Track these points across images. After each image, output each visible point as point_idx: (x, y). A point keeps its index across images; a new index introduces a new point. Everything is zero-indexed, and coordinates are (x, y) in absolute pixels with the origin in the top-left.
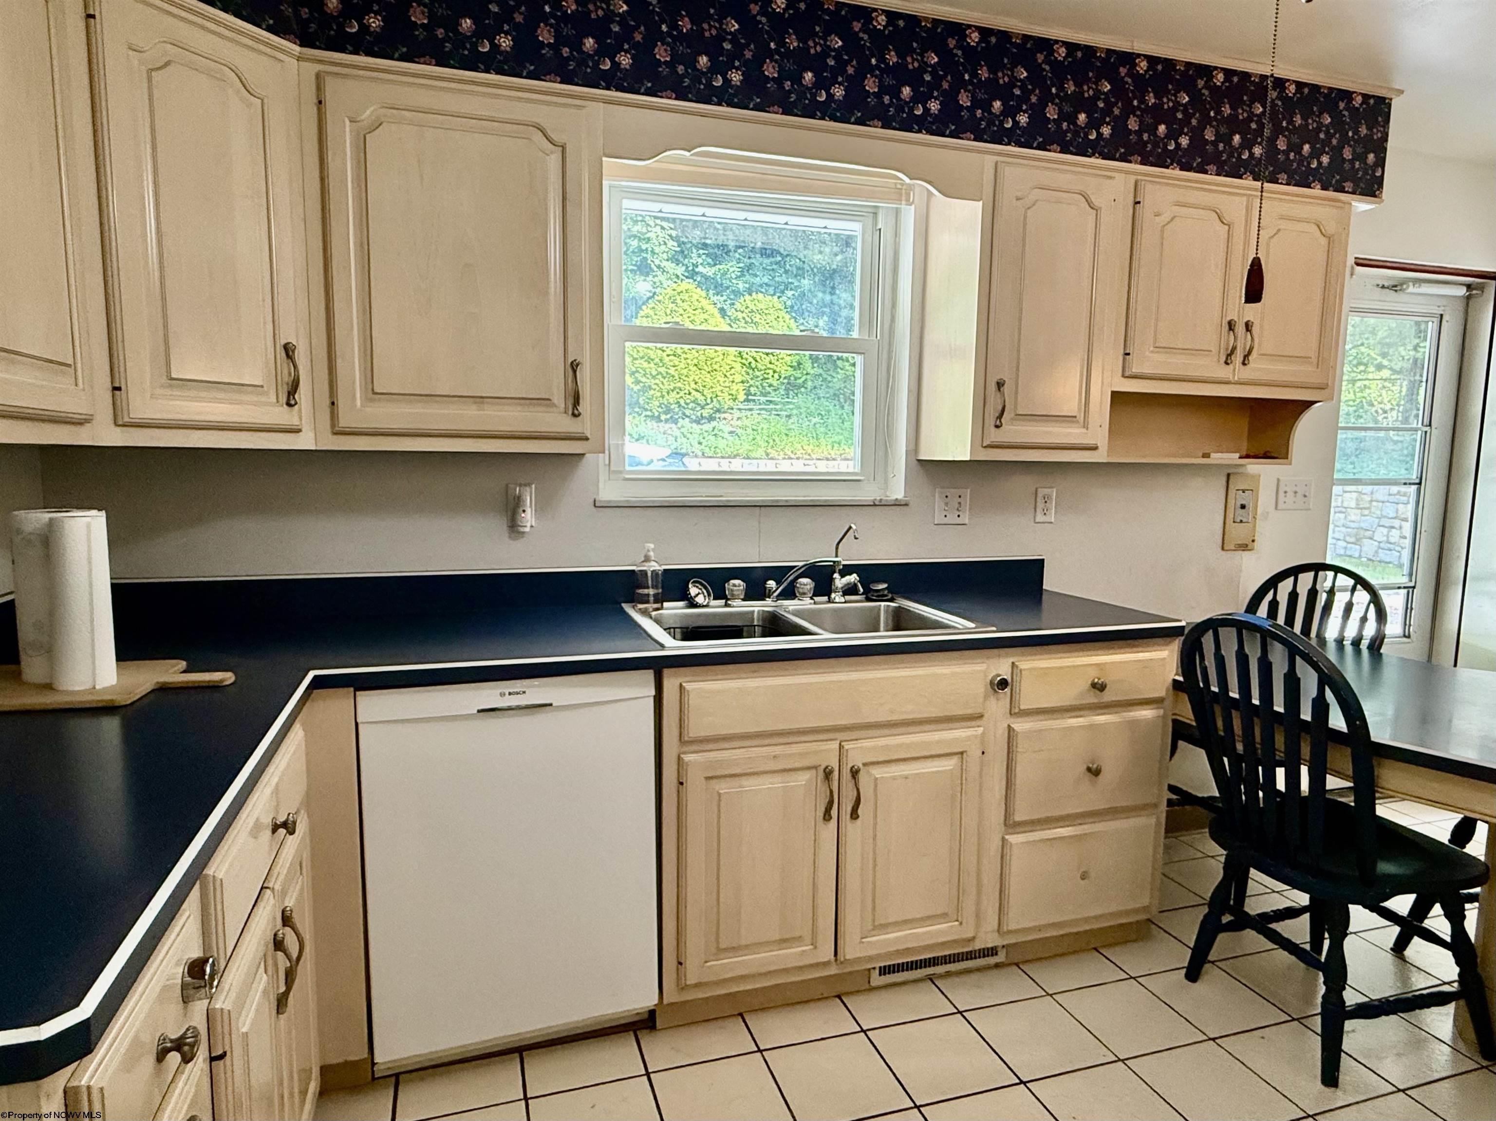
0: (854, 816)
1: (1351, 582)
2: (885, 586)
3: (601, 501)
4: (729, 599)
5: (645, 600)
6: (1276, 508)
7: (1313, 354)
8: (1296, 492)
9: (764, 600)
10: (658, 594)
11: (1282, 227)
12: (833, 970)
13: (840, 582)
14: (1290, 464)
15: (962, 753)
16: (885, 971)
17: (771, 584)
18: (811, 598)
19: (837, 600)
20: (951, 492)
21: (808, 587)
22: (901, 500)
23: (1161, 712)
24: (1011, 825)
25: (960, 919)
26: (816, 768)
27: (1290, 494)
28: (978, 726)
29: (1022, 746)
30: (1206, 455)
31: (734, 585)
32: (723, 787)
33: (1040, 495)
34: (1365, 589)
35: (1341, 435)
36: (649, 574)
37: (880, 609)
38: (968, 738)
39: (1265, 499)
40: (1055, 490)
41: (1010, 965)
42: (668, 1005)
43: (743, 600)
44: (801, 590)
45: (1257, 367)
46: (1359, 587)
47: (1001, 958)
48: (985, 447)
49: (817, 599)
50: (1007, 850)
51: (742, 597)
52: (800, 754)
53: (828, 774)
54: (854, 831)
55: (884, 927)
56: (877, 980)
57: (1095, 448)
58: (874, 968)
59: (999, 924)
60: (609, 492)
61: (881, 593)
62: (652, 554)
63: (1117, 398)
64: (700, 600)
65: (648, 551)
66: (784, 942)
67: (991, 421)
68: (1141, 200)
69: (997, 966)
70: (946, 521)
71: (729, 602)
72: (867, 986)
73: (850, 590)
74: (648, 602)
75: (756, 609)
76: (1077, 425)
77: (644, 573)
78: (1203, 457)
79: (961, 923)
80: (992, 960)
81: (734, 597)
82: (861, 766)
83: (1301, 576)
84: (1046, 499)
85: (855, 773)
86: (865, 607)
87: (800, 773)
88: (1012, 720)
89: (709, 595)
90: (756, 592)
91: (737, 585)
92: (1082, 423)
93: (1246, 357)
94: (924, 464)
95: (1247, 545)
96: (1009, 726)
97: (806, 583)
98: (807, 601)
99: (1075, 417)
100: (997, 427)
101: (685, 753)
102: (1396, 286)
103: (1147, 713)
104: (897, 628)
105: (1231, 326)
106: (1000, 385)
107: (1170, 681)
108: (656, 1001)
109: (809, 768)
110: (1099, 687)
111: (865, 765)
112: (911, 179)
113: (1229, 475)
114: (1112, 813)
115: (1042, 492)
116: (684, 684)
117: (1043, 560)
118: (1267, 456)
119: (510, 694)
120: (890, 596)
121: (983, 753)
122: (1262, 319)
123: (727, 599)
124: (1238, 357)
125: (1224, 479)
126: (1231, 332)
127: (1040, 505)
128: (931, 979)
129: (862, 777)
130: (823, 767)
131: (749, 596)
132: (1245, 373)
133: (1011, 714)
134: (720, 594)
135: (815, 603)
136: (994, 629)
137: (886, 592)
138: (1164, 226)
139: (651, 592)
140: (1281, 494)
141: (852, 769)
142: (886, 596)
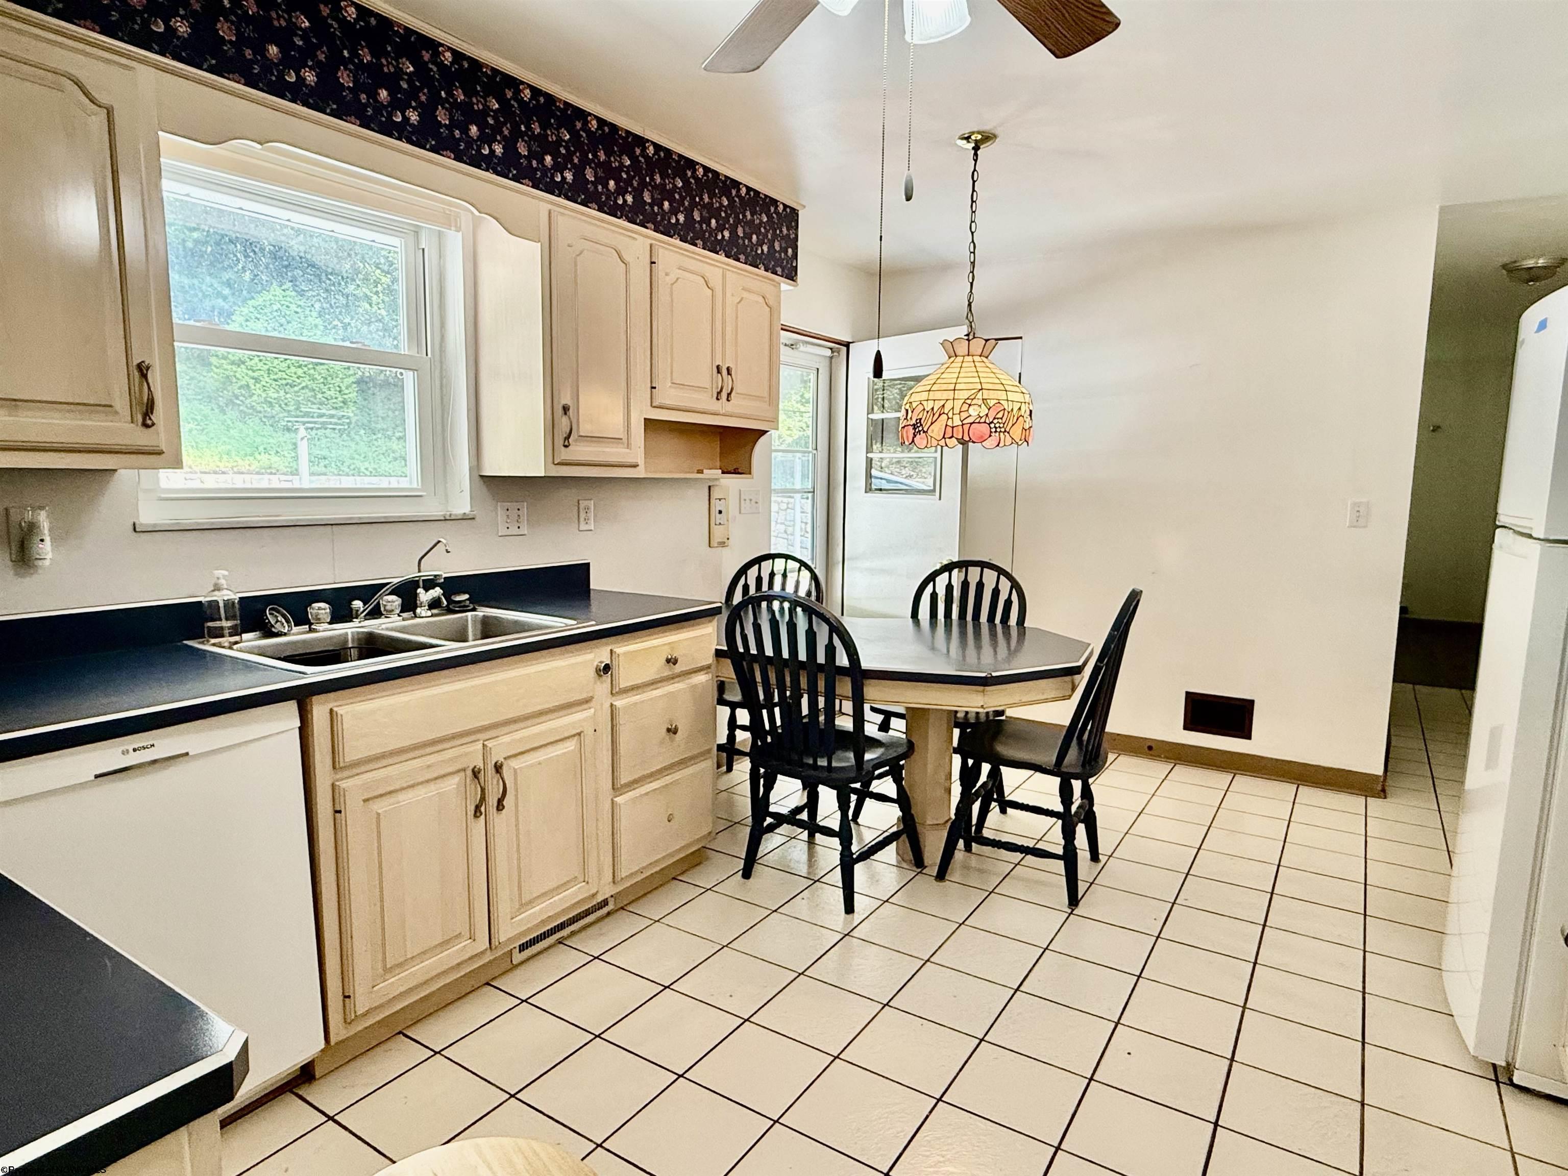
0: (501, 807)
1: (797, 565)
2: (467, 596)
3: (141, 524)
4: (313, 624)
5: (218, 633)
6: (740, 513)
7: (766, 394)
8: (751, 500)
9: (351, 621)
10: (236, 625)
11: (744, 296)
12: (488, 957)
13: (425, 596)
14: (753, 478)
15: (579, 734)
16: (522, 948)
17: (357, 604)
18: (399, 616)
19: (423, 614)
20: (514, 506)
21: (397, 603)
22: (468, 515)
23: (710, 675)
24: (617, 789)
25: (586, 880)
26: (464, 770)
27: (748, 501)
28: (590, 708)
29: (622, 719)
30: (700, 472)
31: (319, 609)
32: (380, 806)
33: (582, 506)
34: (806, 569)
35: (774, 454)
36: (221, 605)
37: (467, 620)
38: (584, 720)
39: (732, 507)
40: (592, 502)
41: (617, 910)
42: (336, 1044)
43: (330, 623)
44: (388, 608)
45: (737, 404)
46: (803, 568)
47: (611, 907)
48: (557, 464)
49: (405, 615)
50: (617, 811)
51: (328, 620)
52: (451, 759)
53: (476, 773)
54: (501, 822)
55: (531, 903)
56: (518, 957)
57: (635, 466)
58: (515, 948)
59: (614, 876)
60: (148, 516)
61: (462, 604)
62: (222, 582)
63: (650, 424)
64: (278, 628)
65: (218, 578)
66: (445, 944)
67: (559, 441)
68: (656, 261)
69: (609, 914)
70: (509, 532)
71: (313, 627)
72: (512, 966)
73: (434, 604)
74: (223, 636)
75: (349, 631)
76: (622, 446)
77: (214, 605)
78: (698, 473)
79: (588, 883)
80: (605, 910)
81: (319, 621)
82: (503, 760)
83: (763, 564)
84: (587, 509)
85: (498, 768)
86: (449, 620)
87: (449, 778)
88: (614, 698)
89: (288, 621)
90: (342, 614)
91: (321, 609)
92: (626, 445)
93: (729, 395)
94: (490, 481)
95: (724, 543)
96: (612, 705)
97: (394, 601)
98: (395, 618)
99: (621, 439)
100: (566, 446)
101: (338, 780)
102: (792, 345)
103: (702, 678)
104: (485, 637)
105: (719, 370)
106: (566, 409)
107: (713, 651)
108: (322, 1044)
109: (458, 771)
110: (672, 661)
111: (505, 759)
112: (480, 212)
113: (710, 487)
114: (682, 763)
115: (583, 504)
116: (335, 709)
117: (589, 564)
118: (736, 472)
119: (135, 750)
120: (471, 606)
121: (595, 731)
122: (736, 365)
123: (310, 624)
124: (724, 395)
125: (707, 490)
126: (719, 375)
127: (582, 515)
128: (560, 942)
129: (506, 772)
130: (471, 768)
131: (336, 618)
132: (728, 407)
133: (612, 693)
134: (302, 619)
135: (404, 620)
136: (593, 623)
137: (468, 602)
138: (672, 284)
139: (226, 624)
140: (742, 502)
141: (496, 763)
142: (468, 606)
